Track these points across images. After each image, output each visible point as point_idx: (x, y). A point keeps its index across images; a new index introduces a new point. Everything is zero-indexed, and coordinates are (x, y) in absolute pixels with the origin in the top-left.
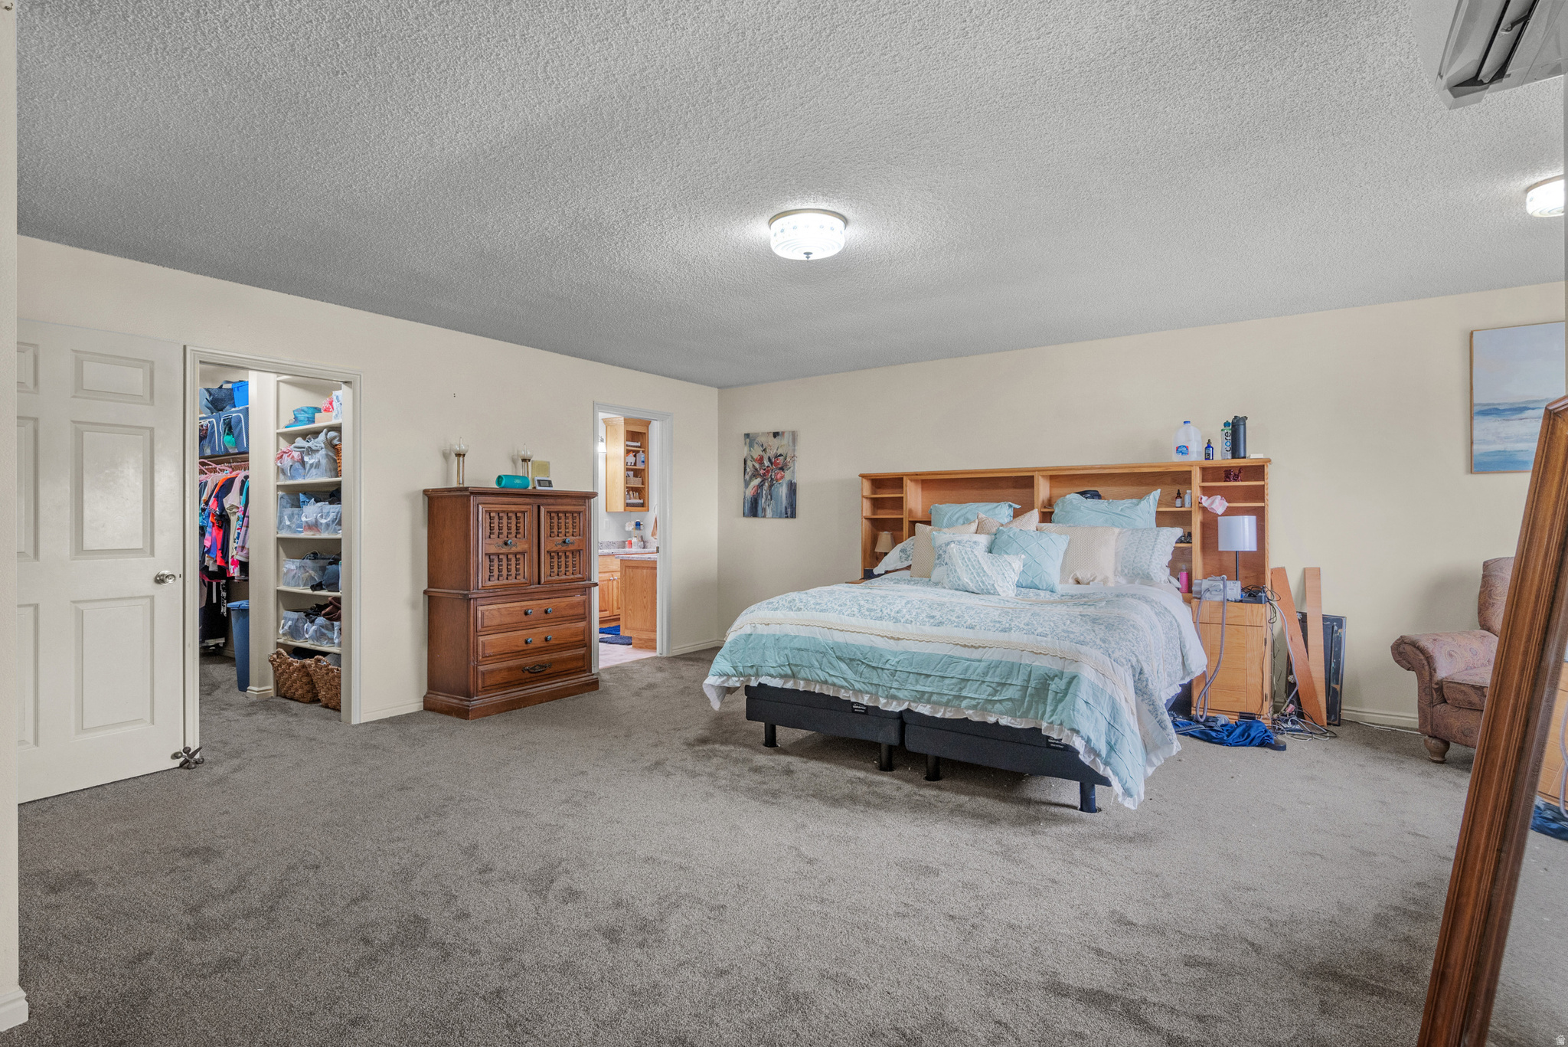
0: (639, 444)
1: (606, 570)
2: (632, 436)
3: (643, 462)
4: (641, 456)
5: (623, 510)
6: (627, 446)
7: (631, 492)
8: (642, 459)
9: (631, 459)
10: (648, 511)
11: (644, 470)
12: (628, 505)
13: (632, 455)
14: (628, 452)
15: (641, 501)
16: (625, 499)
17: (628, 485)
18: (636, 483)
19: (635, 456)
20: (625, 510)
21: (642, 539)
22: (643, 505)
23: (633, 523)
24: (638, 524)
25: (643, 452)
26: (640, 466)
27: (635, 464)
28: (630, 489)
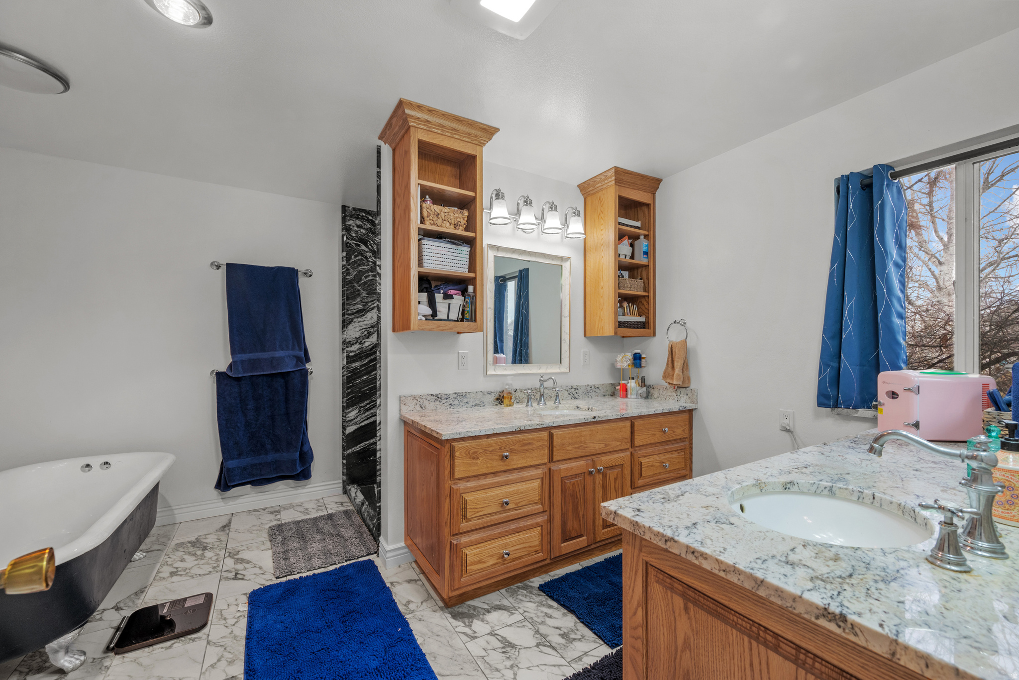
0: (638, 224)
1: (581, 453)
2: (627, 207)
3: (646, 253)
4: (642, 244)
5: (612, 333)
6: (620, 224)
7: (625, 304)
8: (645, 249)
9: (625, 249)
10: (654, 335)
11: (647, 266)
12: (621, 325)
13: (626, 242)
14: (621, 236)
15: (643, 319)
16: (616, 314)
17: (622, 291)
18: (634, 288)
19: (632, 245)
20: (616, 333)
21: (643, 382)
22: (644, 325)
23: (629, 356)
24: (637, 359)
25: (646, 236)
26: (640, 260)
27: (632, 257)
28: (624, 299)
